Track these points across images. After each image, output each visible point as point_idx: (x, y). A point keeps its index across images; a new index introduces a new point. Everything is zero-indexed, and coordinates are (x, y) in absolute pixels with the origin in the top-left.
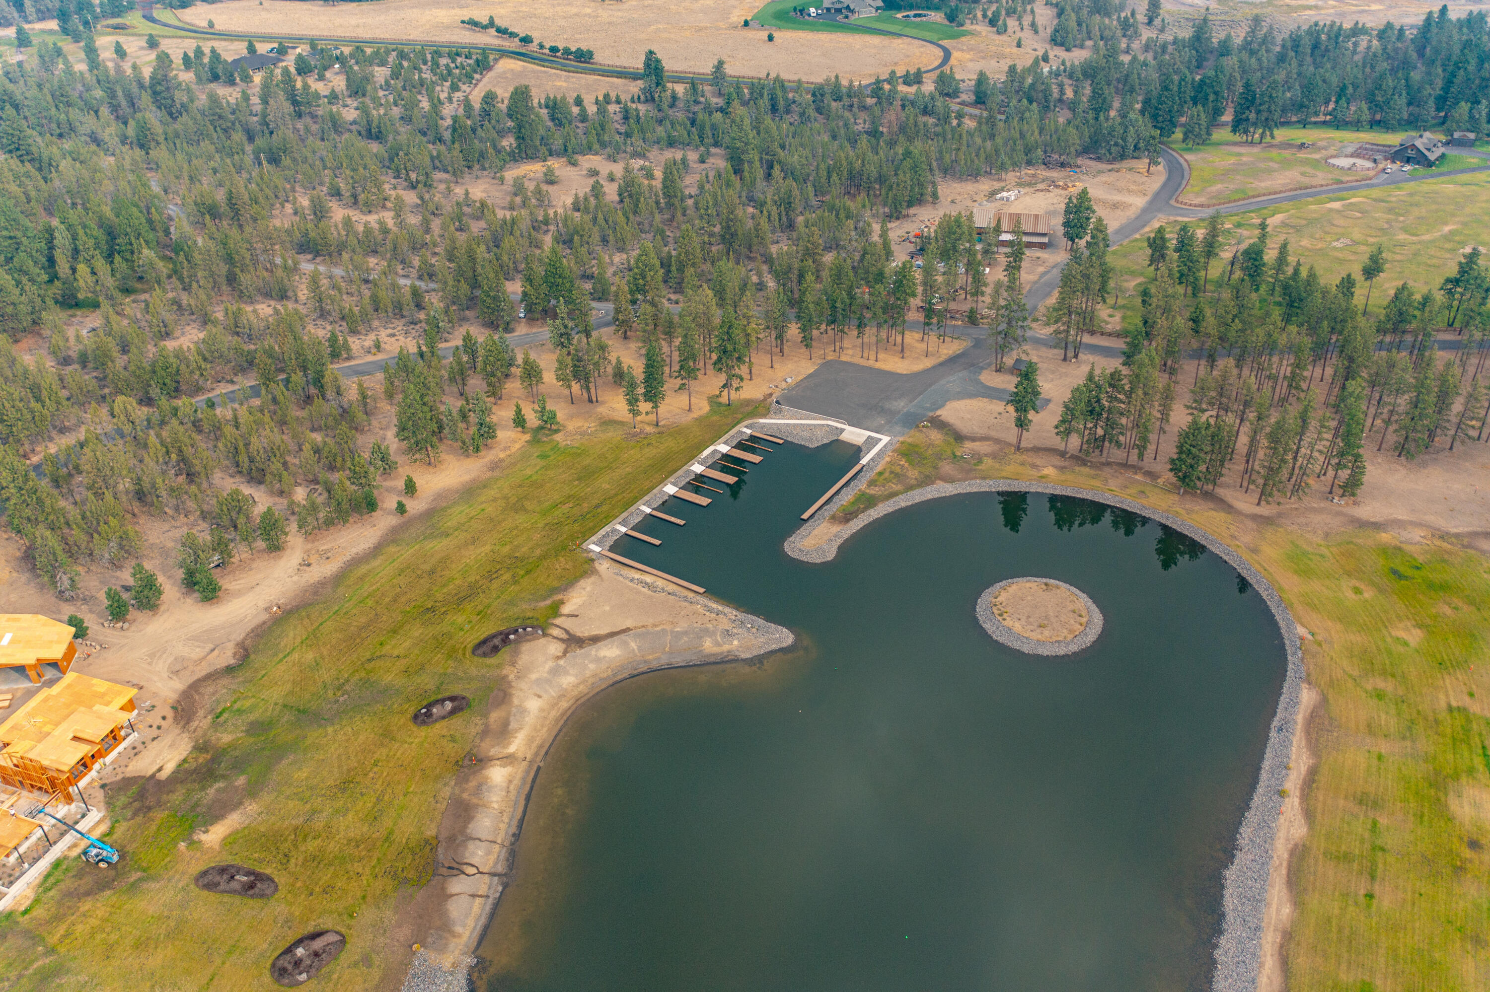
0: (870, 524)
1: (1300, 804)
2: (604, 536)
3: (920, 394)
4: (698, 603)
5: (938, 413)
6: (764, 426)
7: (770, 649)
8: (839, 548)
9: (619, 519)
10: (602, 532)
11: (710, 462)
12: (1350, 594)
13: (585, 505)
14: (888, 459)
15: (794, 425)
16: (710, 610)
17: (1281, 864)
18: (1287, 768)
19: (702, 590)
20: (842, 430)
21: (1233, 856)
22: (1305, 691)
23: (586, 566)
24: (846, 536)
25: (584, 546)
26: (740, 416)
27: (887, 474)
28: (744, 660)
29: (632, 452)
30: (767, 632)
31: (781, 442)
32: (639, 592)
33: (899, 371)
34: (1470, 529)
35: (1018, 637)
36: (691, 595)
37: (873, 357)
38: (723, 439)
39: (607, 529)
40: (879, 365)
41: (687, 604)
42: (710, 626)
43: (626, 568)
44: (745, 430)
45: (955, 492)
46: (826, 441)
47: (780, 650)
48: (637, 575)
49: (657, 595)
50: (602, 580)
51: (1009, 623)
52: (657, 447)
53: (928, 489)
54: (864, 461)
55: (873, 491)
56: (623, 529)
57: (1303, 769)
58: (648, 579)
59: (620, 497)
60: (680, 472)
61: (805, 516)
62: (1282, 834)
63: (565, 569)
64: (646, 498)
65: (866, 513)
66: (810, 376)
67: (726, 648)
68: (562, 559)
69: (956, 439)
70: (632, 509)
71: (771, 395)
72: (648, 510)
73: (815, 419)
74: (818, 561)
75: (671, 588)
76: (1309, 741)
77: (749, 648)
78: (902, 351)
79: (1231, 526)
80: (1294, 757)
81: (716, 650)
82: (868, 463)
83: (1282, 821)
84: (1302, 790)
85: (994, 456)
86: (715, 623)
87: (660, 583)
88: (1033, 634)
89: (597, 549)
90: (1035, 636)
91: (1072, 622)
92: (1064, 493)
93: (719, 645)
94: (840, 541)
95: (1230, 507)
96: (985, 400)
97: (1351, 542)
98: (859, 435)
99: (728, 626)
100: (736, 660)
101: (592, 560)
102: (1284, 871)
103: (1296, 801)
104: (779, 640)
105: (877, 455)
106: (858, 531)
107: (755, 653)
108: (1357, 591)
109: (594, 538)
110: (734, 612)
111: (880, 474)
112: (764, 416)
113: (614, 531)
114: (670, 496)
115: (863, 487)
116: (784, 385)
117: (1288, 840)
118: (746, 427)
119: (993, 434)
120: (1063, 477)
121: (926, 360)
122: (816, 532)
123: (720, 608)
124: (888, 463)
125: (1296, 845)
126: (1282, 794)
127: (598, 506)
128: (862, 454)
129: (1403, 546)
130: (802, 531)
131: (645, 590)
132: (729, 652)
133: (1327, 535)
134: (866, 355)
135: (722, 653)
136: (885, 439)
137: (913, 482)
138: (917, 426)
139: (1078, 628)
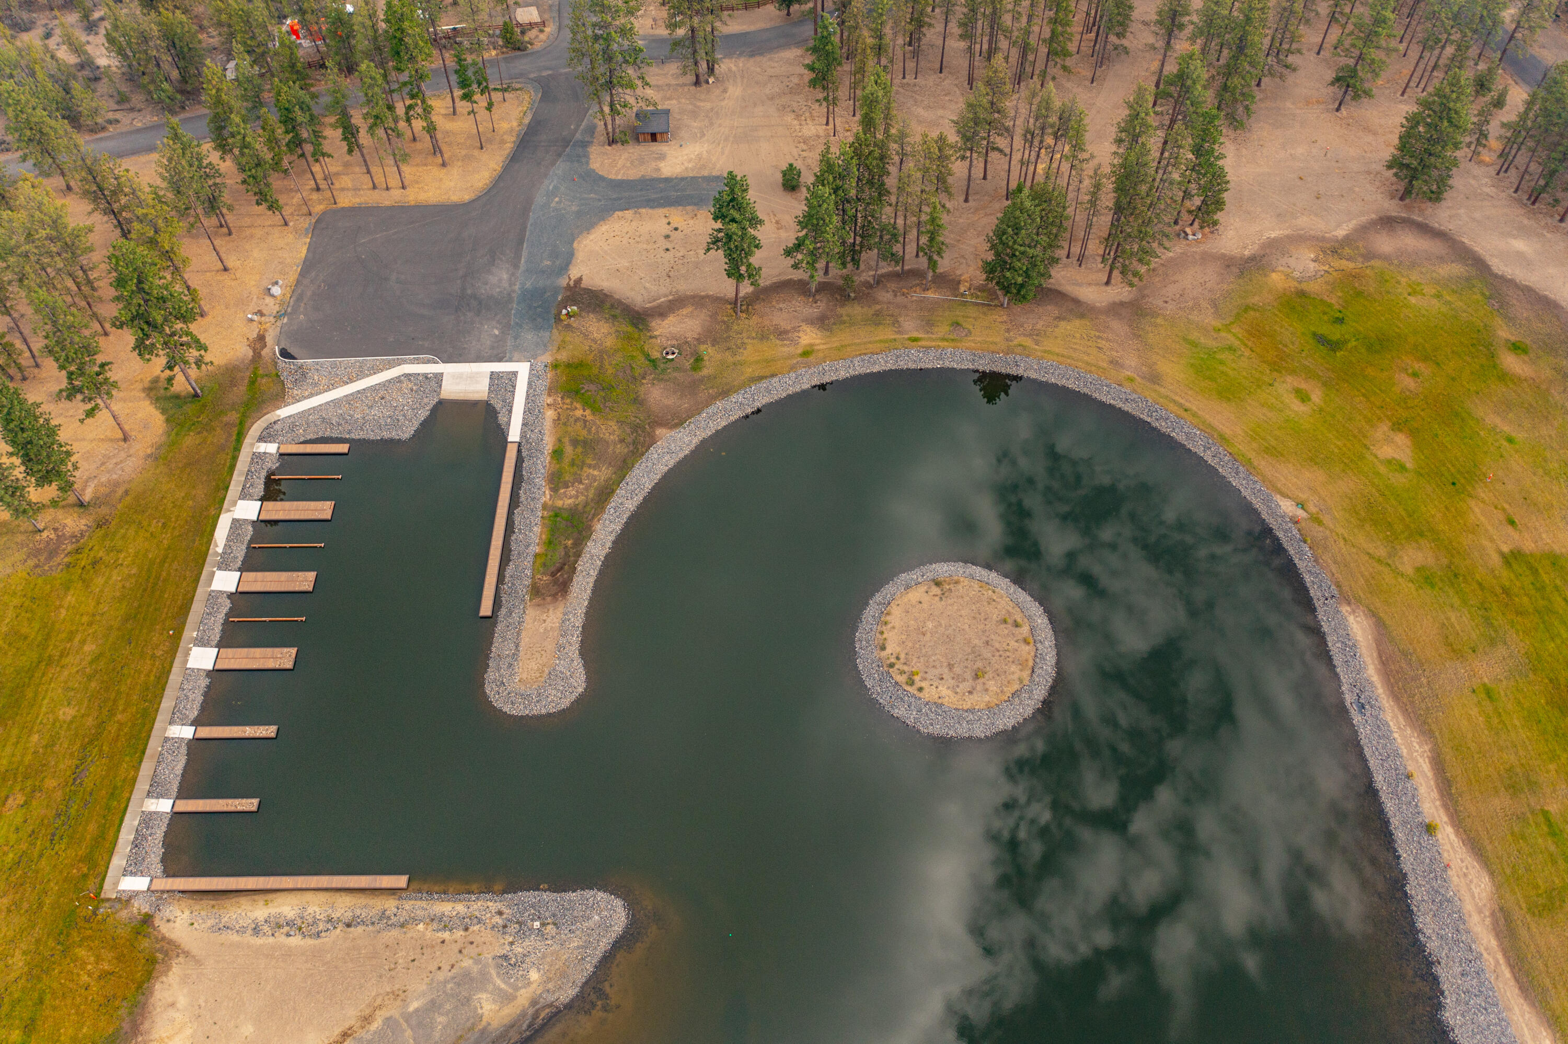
0: (601, 573)
1: (1457, 833)
2: (136, 845)
3: (521, 242)
4: (415, 920)
5: (574, 273)
6: (292, 423)
7: (599, 953)
8: (583, 653)
9: (142, 785)
10: (126, 836)
11: (240, 552)
12: (1297, 406)
13: (51, 783)
14: (550, 414)
15: (349, 399)
16: (445, 923)
17: (1497, 962)
18: (1409, 776)
19: (401, 881)
20: (439, 377)
21: (1436, 979)
22: (1351, 619)
23: (145, 943)
24: (579, 623)
25: (108, 892)
26: (233, 417)
27: (569, 449)
28: (569, 1006)
29: (70, 599)
30: (575, 920)
31: (343, 448)
32: (288, 954)
33: (455, 198)
34: (1353, 224)
35: (960, 714)
36: (390, 904)
37: (394, 182)
38: (234, 488)
39: (131, 822)
40: (413, 196)
41: (395, 933)
42: (467, 963)
43: (229, 902)
44: (263, 447)
45: (695, 441)
46: (423, 414)
47: (617, 945)
48: (259, 911)
49: (327, 940)
50: (198, 962)
51: (930, 693)
52: (117, 565)
53: (653, 454)
54: (514, 435)
55: (569, 499)
56: (164, 806)
57: (1426, 767)
58: (286, 907)
59: (112, 728)
60: (198, 608)
61: (486, 608)
62: (1468, 907)
63: (104, 975)
64: (167, 704)
65: (585, 557)
66: (308, 266)
67: (523, 997)
68: (82, 952)
69: (635, 325)
70: (154, 745)
71: (261, 338)
72: (188, 732)
73: (375, 370)
74: (565, 703)
75: (344, 906)
76: (1405, 712)
77: (563, 975)
78: (436, 149)
79: (1102, 343)
80: (1404, 751)
81: (509, 1012)
82: (523, 435)
83: (1455, 879)
84: (1445, 806)
85: (712, 336)
86: (471, 950)
87: (316, 906)
88: (975, 697)
89: (137, 883)
90: (979, 700)
91: (1013, 644)
92: (852, 372)
93: (510, 998)
94: (575, 639)
95: (1076, 301)
96: (629, 214)
97: (1247, 308)
98: (473, 377)
99: (496, 945)
100: (557, 1014)
101: (147, 920)
102: (1507, 974)
103: (1449, 830)
104: (605, 926)
105: (528, 411)
106: (591, 600)
107: (581, 978)
108: (1303, 397)
109: (118, 861)
110: (494, 906)
111: (557, 454)
112: (280, 397)
113: (148, 819)
114: (209, 674)
115: (546, 496)
116: (271, 307)
117: (1480, 912)
118: (261, 439)
119: (684, 287)
120: (835, 342)
121: (484, 156)
122: (525, 640)
123: (460, 908)
124: (557, 421)
125: (1493, 914)
126: (1430, 829)
127: (77, 775)
128: (502, 419)
129: (1304, 286)
130: (500, 646)
131: (296, 941)
132: (534, 1003)
133: (1214, 304)
134: (379, 179)
135: (523, 1014)
136: (522, 369)
137: (621, 449)
138: (558, 319)
139: (1026, 651)
